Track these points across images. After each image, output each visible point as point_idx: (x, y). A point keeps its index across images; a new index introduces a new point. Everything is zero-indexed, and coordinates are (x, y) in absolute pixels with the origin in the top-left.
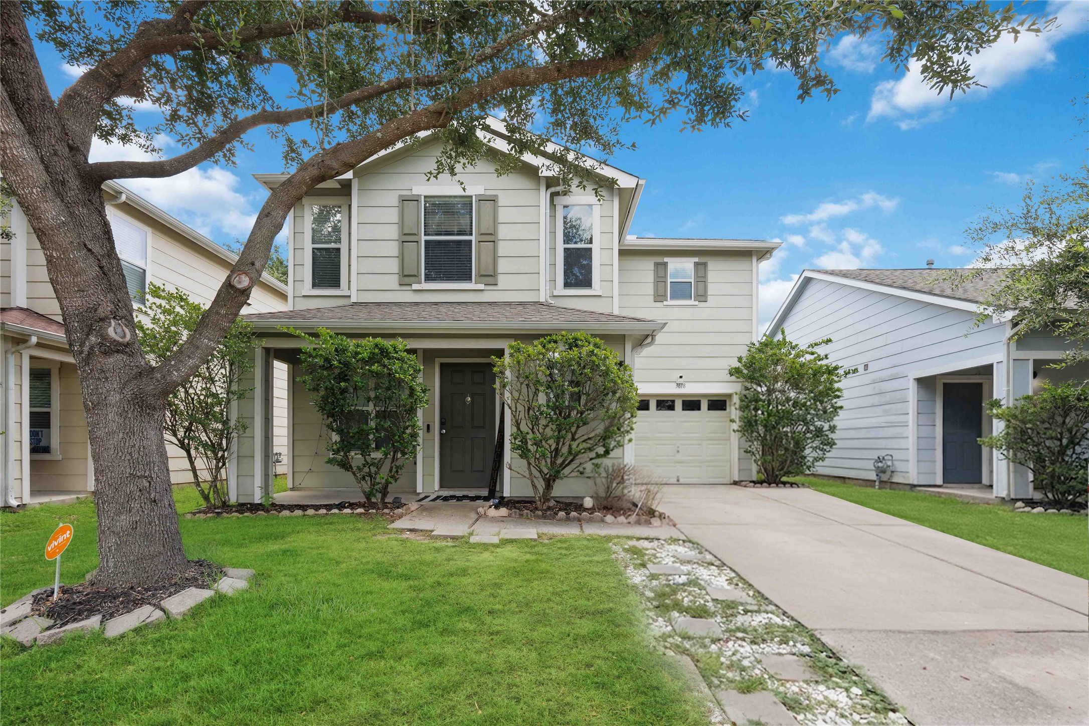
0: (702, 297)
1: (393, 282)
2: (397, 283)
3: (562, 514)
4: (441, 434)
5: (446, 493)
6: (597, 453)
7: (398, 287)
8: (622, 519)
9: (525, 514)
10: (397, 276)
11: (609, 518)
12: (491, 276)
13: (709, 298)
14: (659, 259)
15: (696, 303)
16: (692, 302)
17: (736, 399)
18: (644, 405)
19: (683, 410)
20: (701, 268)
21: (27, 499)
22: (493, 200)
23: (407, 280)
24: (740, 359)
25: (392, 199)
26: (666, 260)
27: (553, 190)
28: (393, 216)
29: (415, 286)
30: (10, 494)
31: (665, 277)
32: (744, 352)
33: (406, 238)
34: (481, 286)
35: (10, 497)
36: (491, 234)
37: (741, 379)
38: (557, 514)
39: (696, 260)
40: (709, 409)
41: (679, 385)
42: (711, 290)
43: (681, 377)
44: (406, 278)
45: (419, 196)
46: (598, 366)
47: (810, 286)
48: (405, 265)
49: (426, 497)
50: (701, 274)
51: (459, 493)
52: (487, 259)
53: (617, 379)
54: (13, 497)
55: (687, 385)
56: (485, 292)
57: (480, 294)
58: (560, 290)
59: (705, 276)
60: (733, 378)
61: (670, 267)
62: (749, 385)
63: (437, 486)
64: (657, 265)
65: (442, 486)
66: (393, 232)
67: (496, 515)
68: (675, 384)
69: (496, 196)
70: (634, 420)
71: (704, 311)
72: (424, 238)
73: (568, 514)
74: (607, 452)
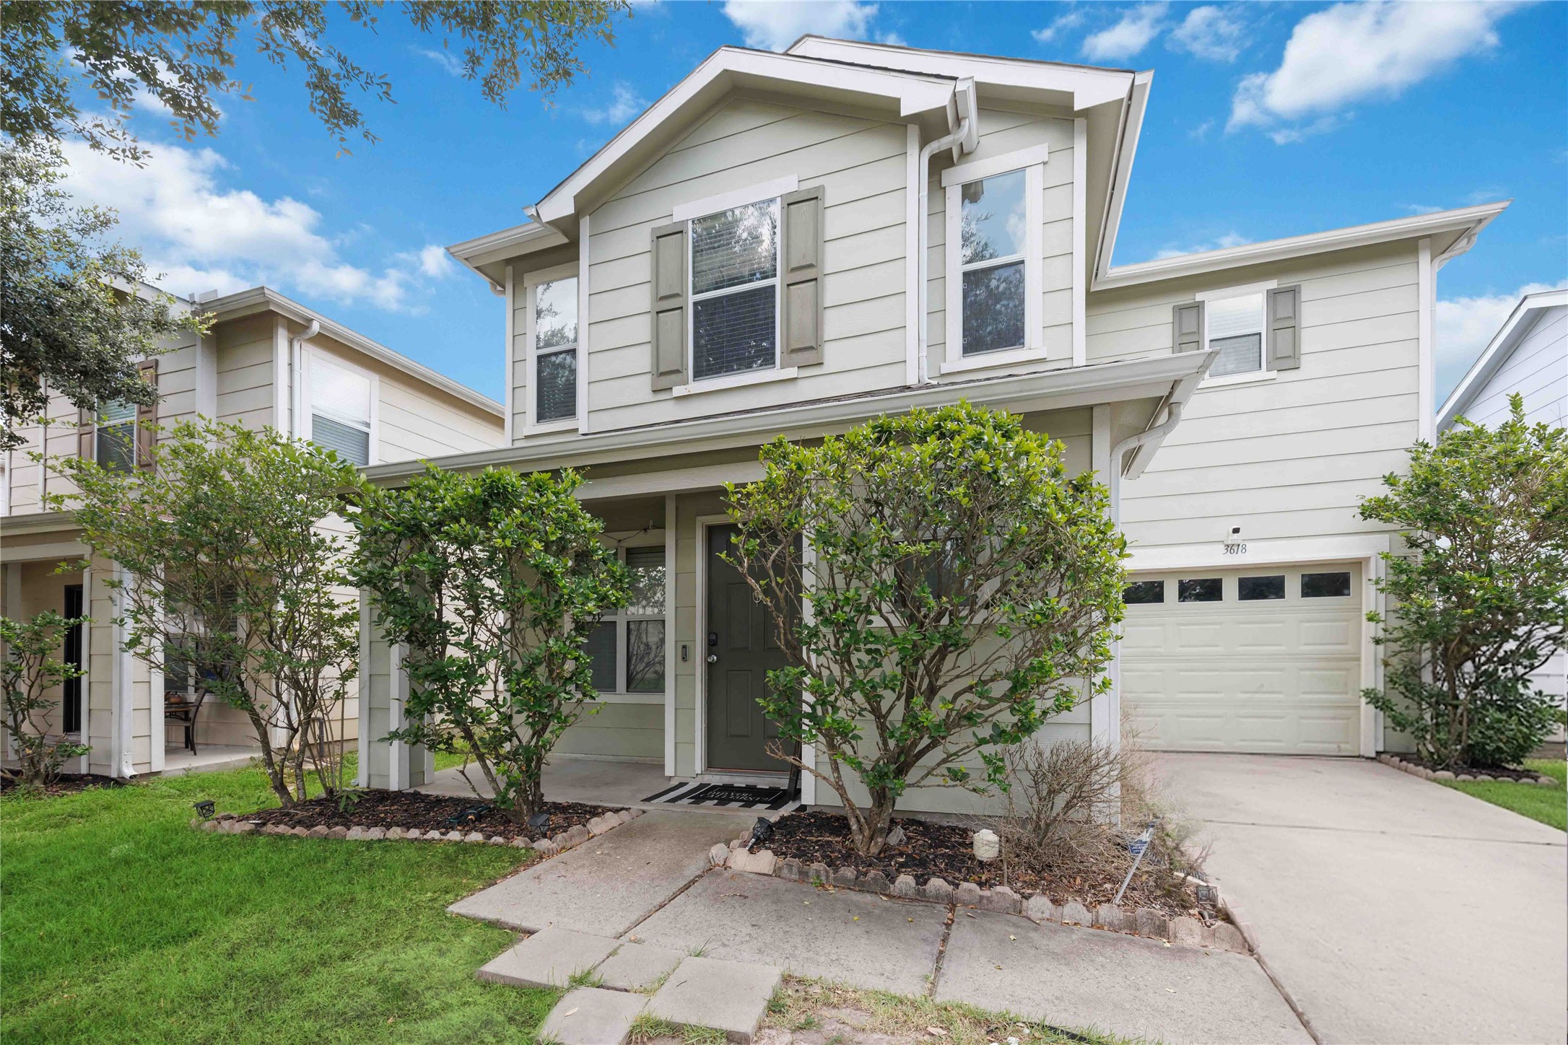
0: (1287, 360)
1: (641, 388)
2: (648, 389)
3: (905, 881)
4: (710, 666)
5: (717, 779)
6: (995, 726)
7: (651, 397)
8: (1074, 909)
9: (812, 873)
10: (649, 376)
11: (1039, 904)
12: (811, 348)
13: (1304, 360)
14: (1184, 299)
15: (1274, 374)
16: (1263, 374)
17: (1377, 569)
18: (1148, 592)
19: (1241, 598)
20: (1285, 300)
21: (159, 762)
22: (814, 198)
23: (665, 382)
24: (1390, 480)
25: (641, 239)
26: (1199, 297)
27: (935, 147)
28: (641, 269)
29: (678, 391)
30: (124, 759)
31: (1199, 330)
32: (1402, 466)
33: (665, 304)
34: (792, 372)
35: (124, 763)
36: (811, 266)
37: (1396, 525)
38: (893, 881)
39: (1273, 284)
40: (1305, 594)
41: (1230, 548)
42: (1309, 341)
43: (1236, 531)
44: (663, 377)
45: (684, 222)
46: (993, 476)
47: (1541, 327)
48: (661, 352)
49: (682, 785)
50: (1285, 311)
51: (740, 781)
52: (801, 317)
53: (1052, 509)
54: (130, 762)
55: (1249, 545)
56: (800, 382)
57: (789, 388)
58: (955, 360)
59: (1295, 314)
60: (1373, 523)
61: (1209, 310)
62: (1420, 534)
63: (699, 765)
64: (1179, 310)
65: (711, 764)
66: (642, 300)
67: (749, 869)
68: (1222, 547)
69: (821, 188)
70: (1115, 628)
71: (1291, 387)
72: (692, 298)
73: (922, 880)
74: (1026, 727)
